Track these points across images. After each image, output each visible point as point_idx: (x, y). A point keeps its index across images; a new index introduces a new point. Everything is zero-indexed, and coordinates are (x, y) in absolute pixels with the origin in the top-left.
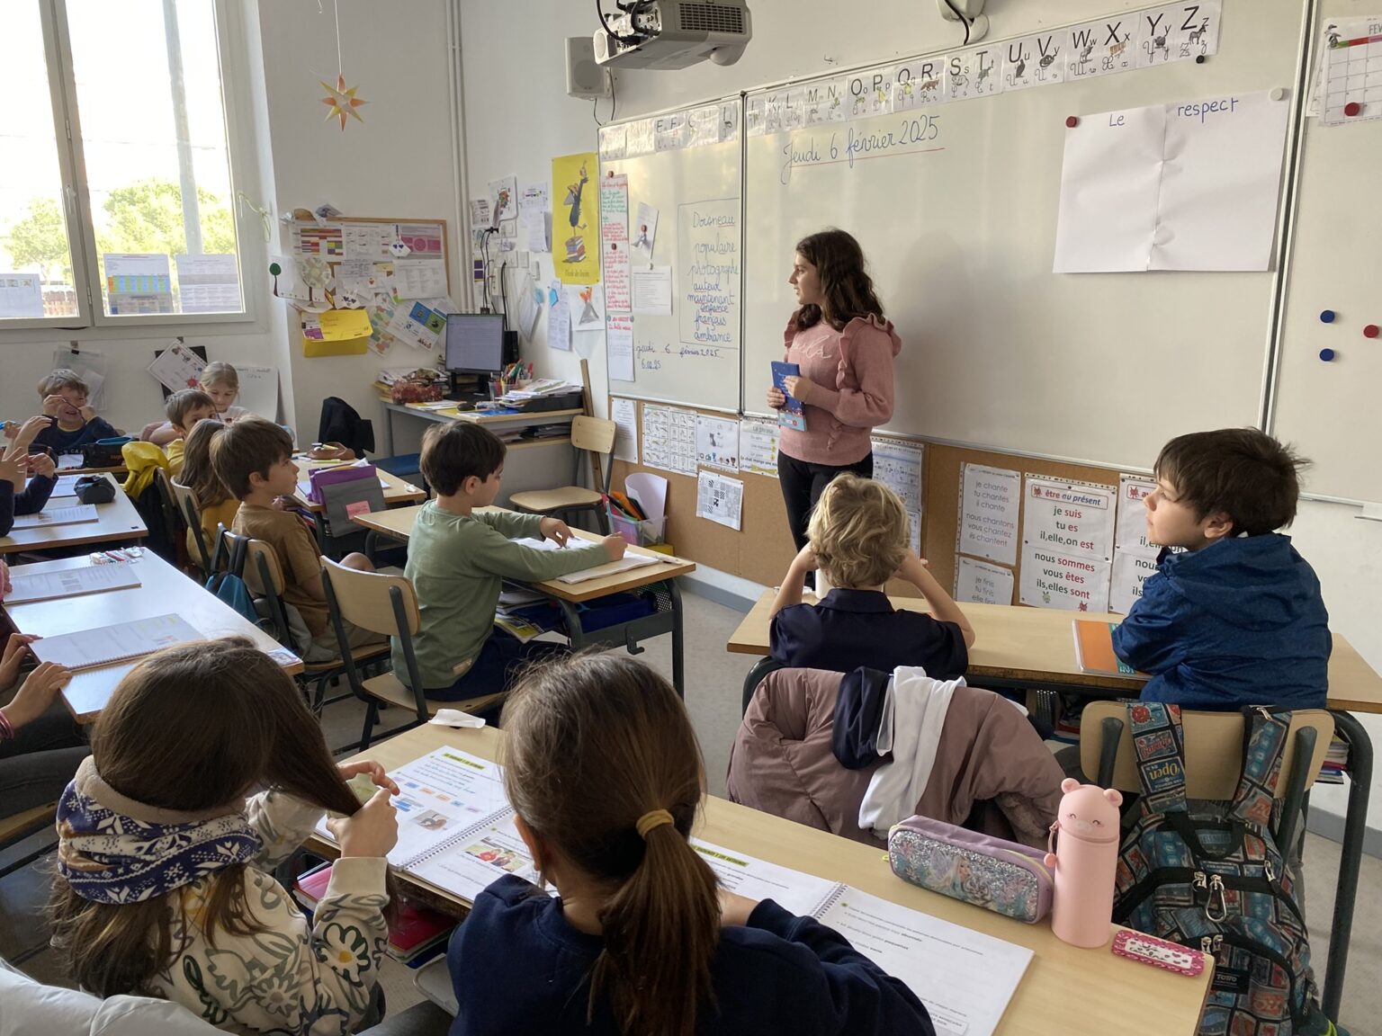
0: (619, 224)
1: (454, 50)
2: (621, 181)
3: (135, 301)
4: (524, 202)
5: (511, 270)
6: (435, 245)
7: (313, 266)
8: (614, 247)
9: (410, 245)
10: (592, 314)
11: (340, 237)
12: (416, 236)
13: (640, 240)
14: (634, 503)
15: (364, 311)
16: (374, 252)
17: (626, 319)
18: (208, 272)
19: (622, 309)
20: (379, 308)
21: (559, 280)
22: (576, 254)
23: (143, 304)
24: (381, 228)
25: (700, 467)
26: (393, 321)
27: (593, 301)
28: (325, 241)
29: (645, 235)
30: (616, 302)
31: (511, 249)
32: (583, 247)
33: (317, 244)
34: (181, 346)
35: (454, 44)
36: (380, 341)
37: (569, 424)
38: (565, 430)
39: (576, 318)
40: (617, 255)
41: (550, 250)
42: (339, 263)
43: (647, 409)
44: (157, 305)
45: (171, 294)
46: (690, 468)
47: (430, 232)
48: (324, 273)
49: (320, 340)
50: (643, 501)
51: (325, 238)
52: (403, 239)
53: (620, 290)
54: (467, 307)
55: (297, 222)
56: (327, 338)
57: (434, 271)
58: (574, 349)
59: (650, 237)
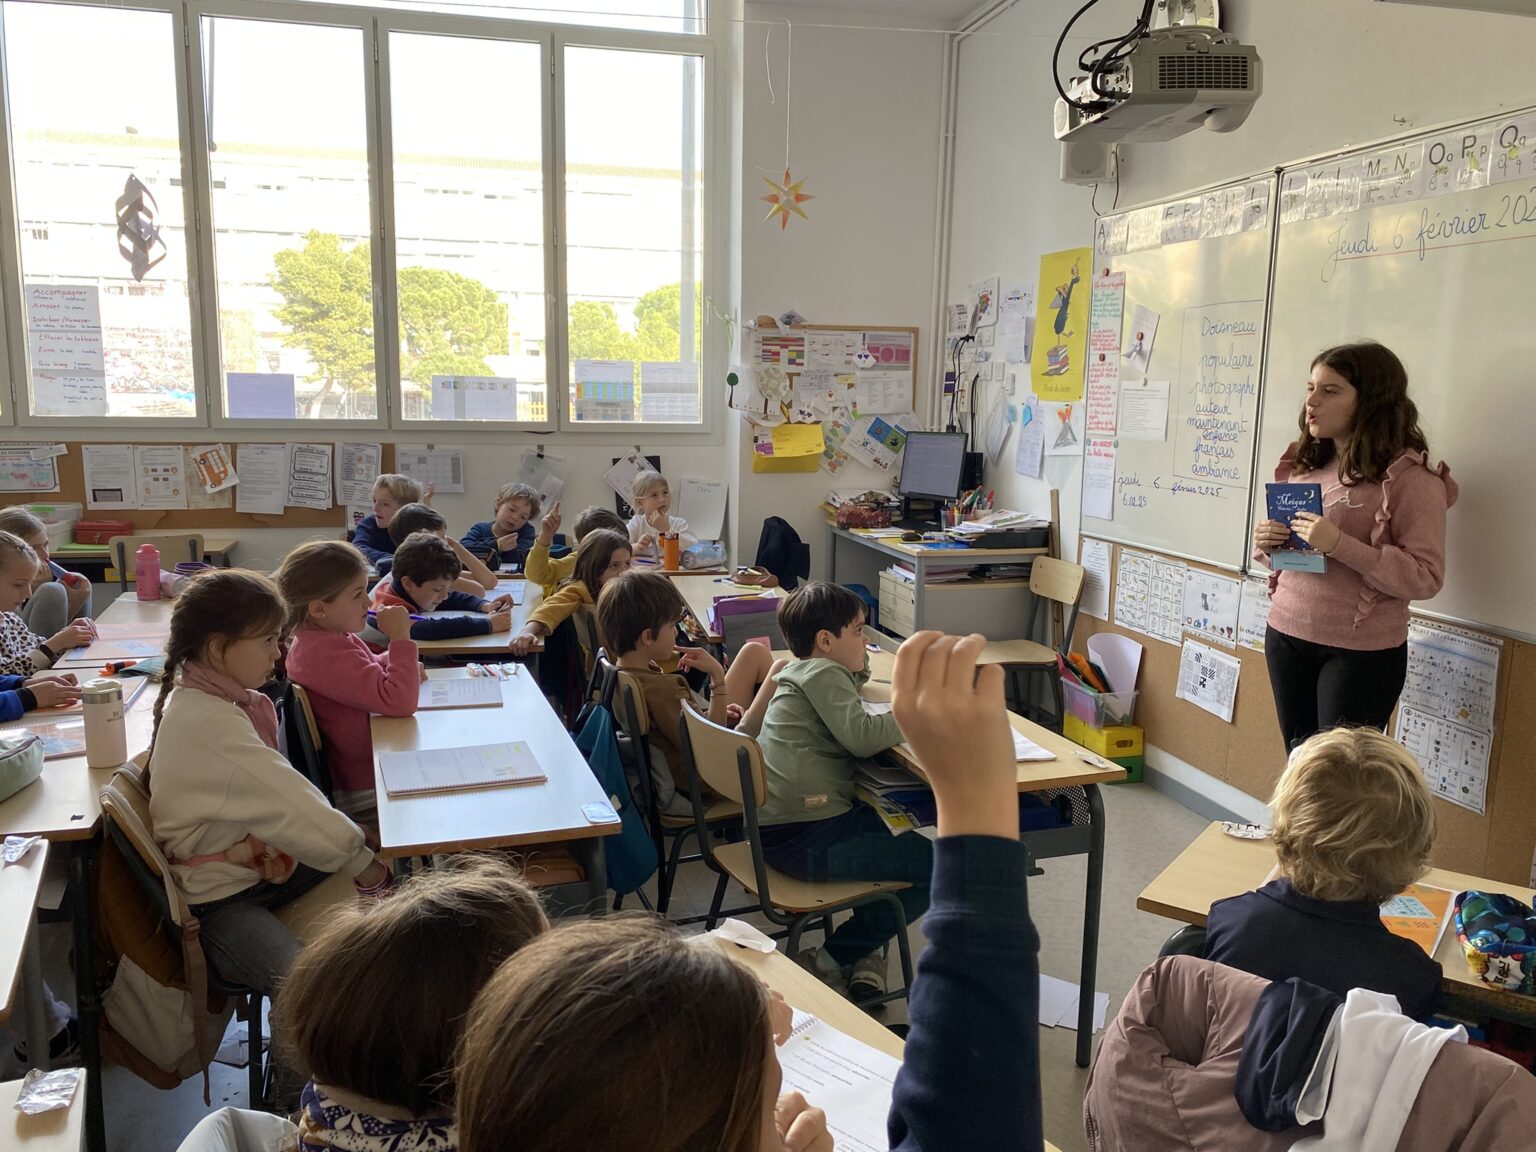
0: (1111, 331)
1: (947, 138)
2: (1117, 280)
3: (600, 408)
4: (1006, 305)
5: (984, 384)
6: (904, 355)
7: (770, 376)
8: (1103, 358)
9: (877, 354)
10: (1069, 436)
11: (803, 345)
12: (883, 345)
13: (1135, 350)
14: (1096, 670)
15: (819, 426)
16: (836, 362)
17: (1109, 444)
18: (671, 380)
19: (1105, 432)
20: (836, 424)
21: (1036, 395)
22: (1058, 366)
23: (607, 411)
24: (848, 335)
25: (1186, 635)
26: (849, 438)
27: (1072, 421)
28: (787, 350)
29: (1141, 344)
30: (1099, 423)
31: (986, 360)
32: (1066, 357)
33: (778, 354)
34: (637, 455)
35: (947, 131)
36: (833, 458)
37: (1029, 565)
38: (1023, 571)
39: (1051, 441)
40: (1105, 367)
41: (1028, 361)
42: (799, 374)
43: (1125, 554)
44: (619, 413)
45: (633, 402)
46: (1173, 634)
47: (899, 341)
48: (782, 384)
49: (768, 456)
50: (1107, 668)
51: (786, 347)
52: (869, 348)
53: (1105, 410)
54: (932, 424)
55: (759, 329)
56: (777, 454)
57: (900, 384)
58: (1045, 477)
59: (1146, 346)
